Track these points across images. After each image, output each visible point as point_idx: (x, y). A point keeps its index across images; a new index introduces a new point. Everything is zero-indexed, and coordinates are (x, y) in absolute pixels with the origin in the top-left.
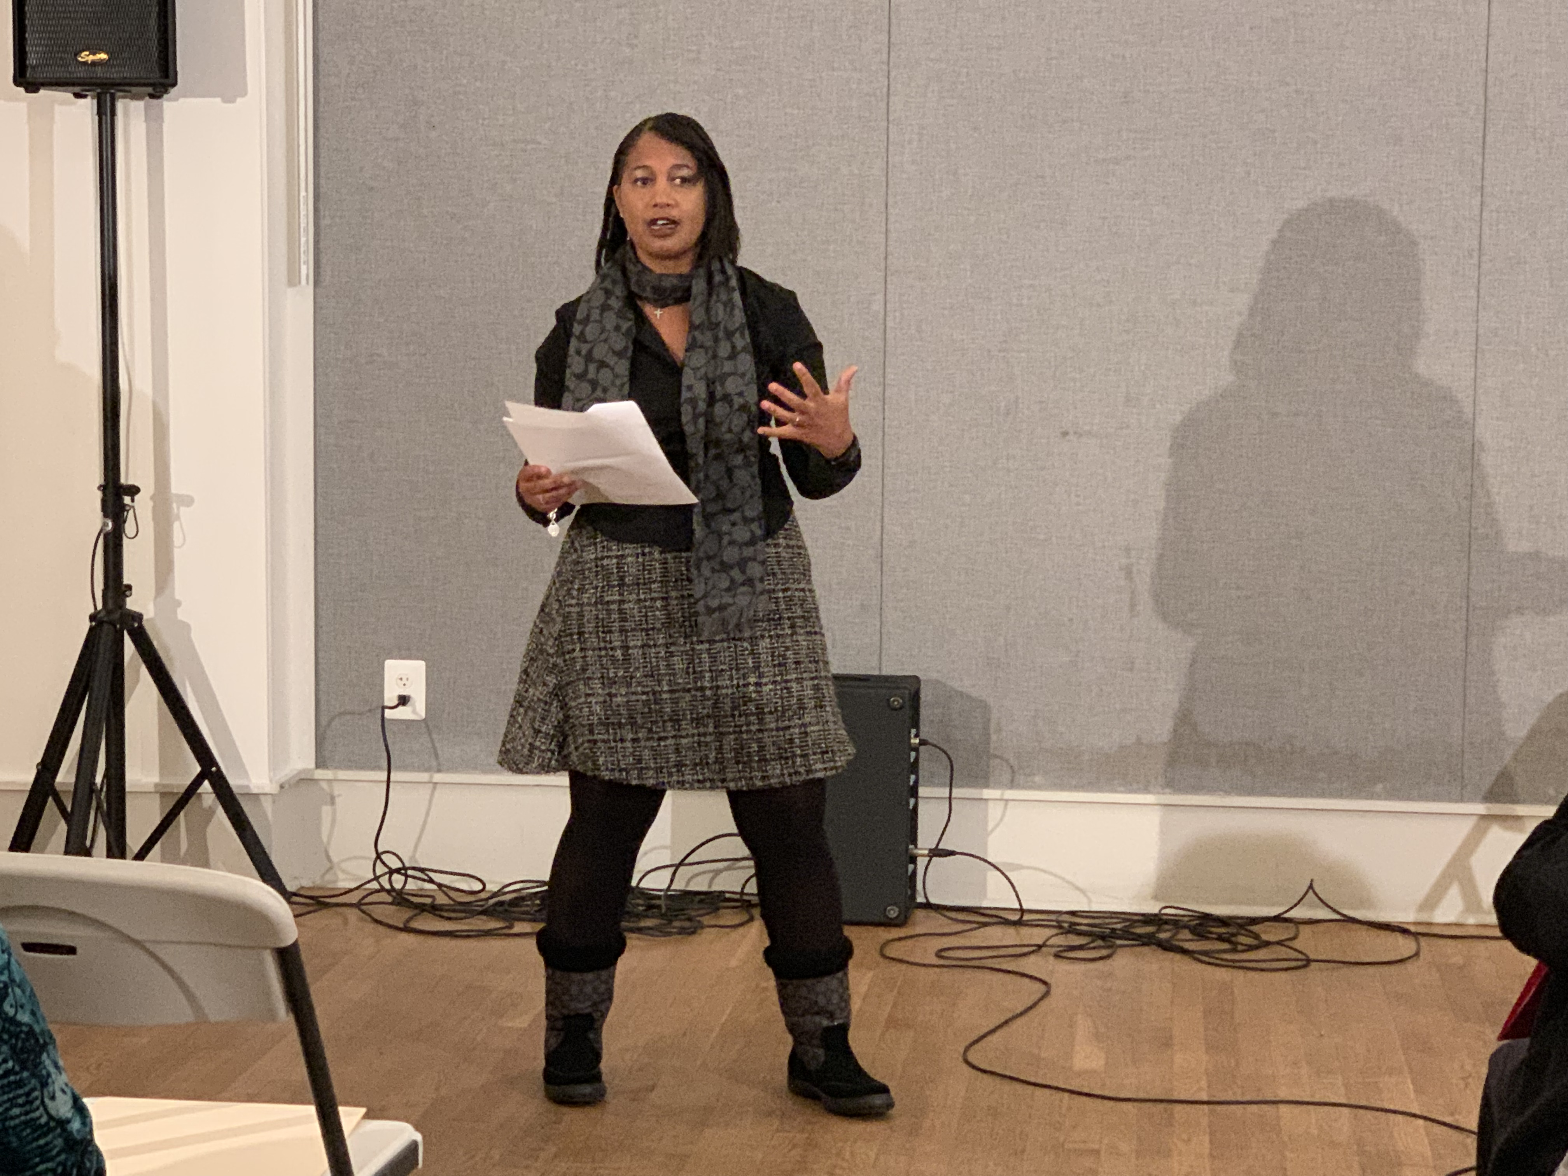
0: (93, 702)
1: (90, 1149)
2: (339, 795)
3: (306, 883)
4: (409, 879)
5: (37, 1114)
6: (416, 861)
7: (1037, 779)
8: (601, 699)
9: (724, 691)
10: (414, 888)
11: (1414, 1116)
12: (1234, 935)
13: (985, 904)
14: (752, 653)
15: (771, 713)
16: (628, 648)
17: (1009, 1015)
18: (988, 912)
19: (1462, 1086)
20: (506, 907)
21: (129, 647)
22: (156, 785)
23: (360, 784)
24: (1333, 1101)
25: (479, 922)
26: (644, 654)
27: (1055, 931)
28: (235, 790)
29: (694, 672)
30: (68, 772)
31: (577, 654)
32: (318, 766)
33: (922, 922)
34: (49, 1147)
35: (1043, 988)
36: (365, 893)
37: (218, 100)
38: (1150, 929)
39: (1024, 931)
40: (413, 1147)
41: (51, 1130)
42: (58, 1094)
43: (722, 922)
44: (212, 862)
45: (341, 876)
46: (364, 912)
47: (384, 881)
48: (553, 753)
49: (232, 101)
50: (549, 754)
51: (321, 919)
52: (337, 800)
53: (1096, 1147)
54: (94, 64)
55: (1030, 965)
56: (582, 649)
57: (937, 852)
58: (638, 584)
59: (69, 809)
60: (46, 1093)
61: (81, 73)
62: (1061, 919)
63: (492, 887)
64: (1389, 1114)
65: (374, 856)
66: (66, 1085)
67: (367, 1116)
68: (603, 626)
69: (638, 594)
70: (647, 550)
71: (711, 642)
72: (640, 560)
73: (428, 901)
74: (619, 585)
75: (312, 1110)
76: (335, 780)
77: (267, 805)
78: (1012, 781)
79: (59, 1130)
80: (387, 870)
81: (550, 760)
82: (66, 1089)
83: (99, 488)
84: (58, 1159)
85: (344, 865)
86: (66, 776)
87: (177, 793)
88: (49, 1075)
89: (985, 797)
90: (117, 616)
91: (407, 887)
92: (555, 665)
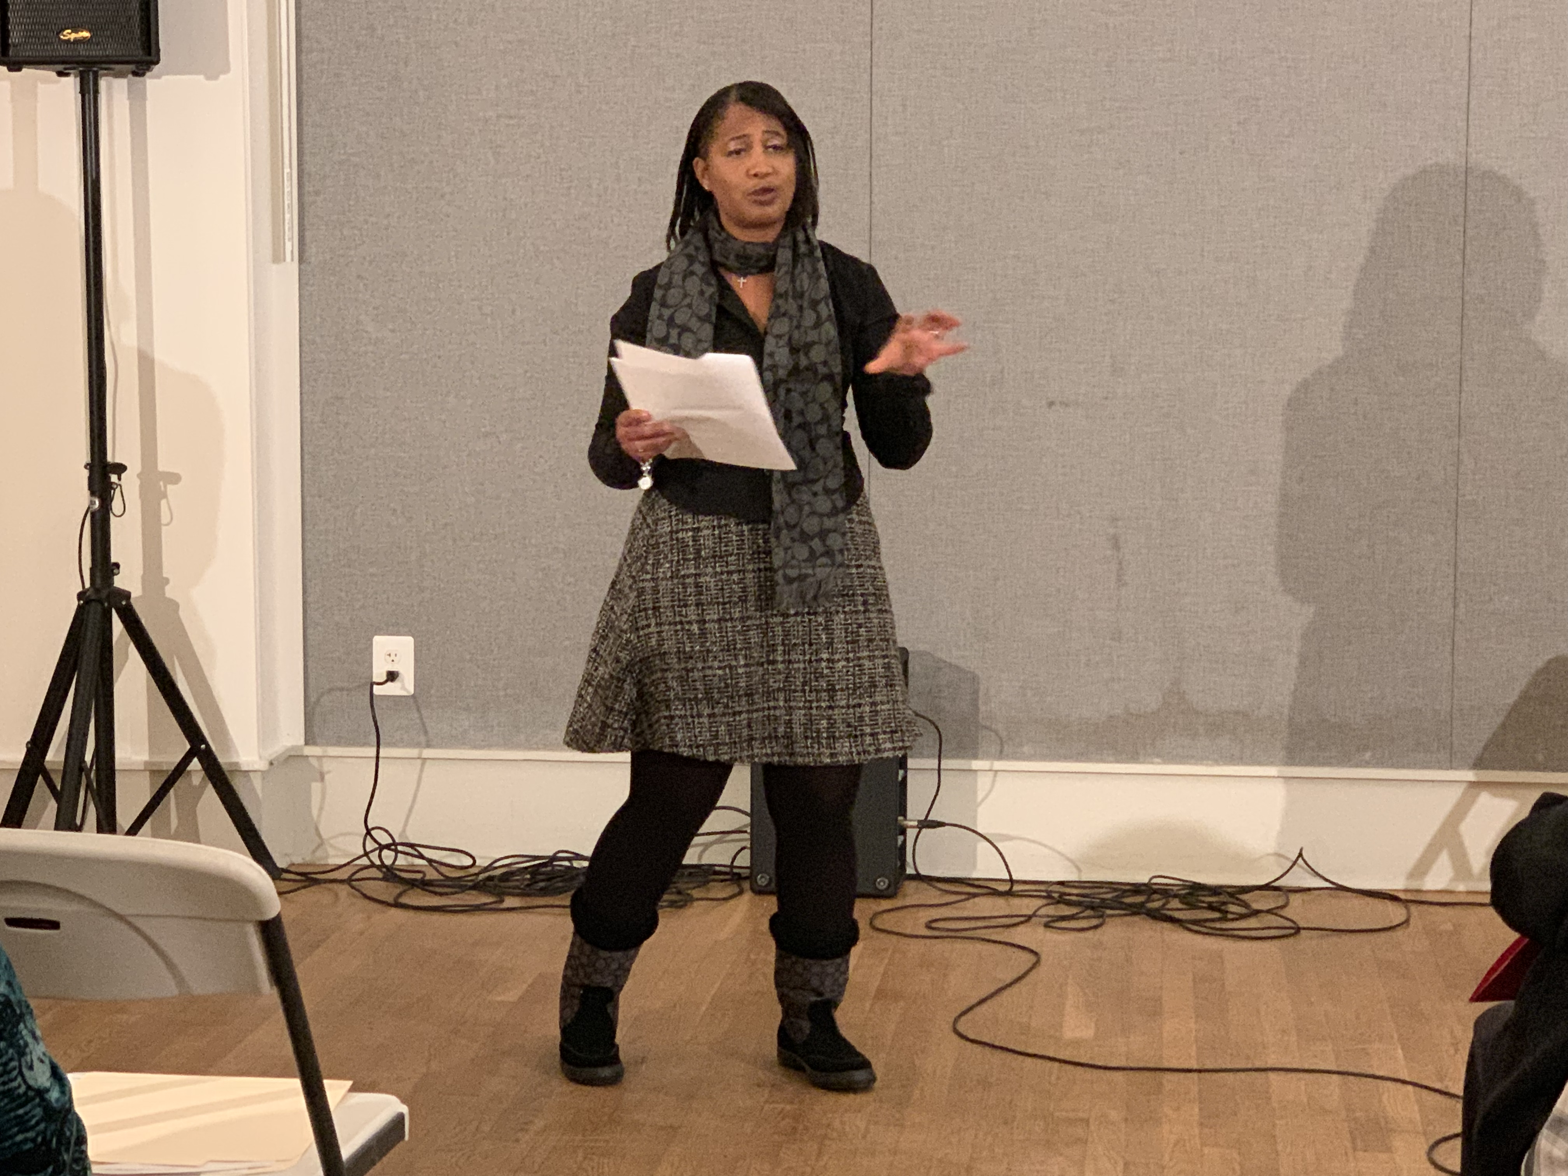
0: (82, 681)
1: (70, 1117)
2: (329, 772)
3: (298, 860)
4: (399, 855)
5: (15, 1084)
6: (407, 837)
7: (1026, 749)
8: (677, 674)
9: (796, 666)
10: (404, 863)
11: (1404, 1082)
12: (1224, 903)
13: (975, 875)
14: (827, 628)
15: (842, 690)
16: (705, 622)
17: (1001, 985)
18: (976, 883)
19: (1452, 1051)
20: (496, 882)
21: (118, 626)
22: (146, 763)
23: (349, 760)
24: (1322, 1068)
25: (467, 897)
26: (720, 628)
27: (1044, 901)
28: (225, 768)
29: (768, 646)
30: (58, 751)
31: (653, 629)
32: (307, 743)
33: (912, 893)
34: (26, 1118)
35: (1033, 959)
36: (357, 868)
37: (201, 77)
38: (1140, 899)
39: (1016, 901)
40: (400, 1119)
41: (29, 1100)
42: (36, 1064)
43: (711, 895)
44: (202, 840)
45: (331, 852)
46: (353, 887)
47: (374, 857)
48: (625, 731)
49: (216, 78)
50: (622, 733)
51: (309, 896)
52: (327, 777)
53: (1085, 1115)
54: (77, 41)
55: (1022, 935)
56: (657, 624)
57: (927, 824)
58: (714, 557)
59: (59, 788)
60: (24, 1064)
61: (63, 52)
62: (1051, 888)
63: (482, 863)
64: (1378, 1081)
65: (365, 831)
66: (44, 1054)
67: (353, 1089)
68: (679, 600)
69: (714, 568)
70: (723, 522)
71: (786, 615)
72: (717, 532)
73: (419, 876)
74: (695, 559)
75: (296, 1083)
76: (324, 757)
77: (257, 782)
78: (1001, 752)
79: (37, 1100)
80: (377, 846)
81: (623, 738)
82: (43, 1058)
83: (86, 467)
84: (38, 1128)
85: (332, 842)
86: (55, 755)
87: (167, 771)
88: (26, 1045)
89: (974, 768)
90: (104, 594)
91: (397, 863)
92: (628, 641)
